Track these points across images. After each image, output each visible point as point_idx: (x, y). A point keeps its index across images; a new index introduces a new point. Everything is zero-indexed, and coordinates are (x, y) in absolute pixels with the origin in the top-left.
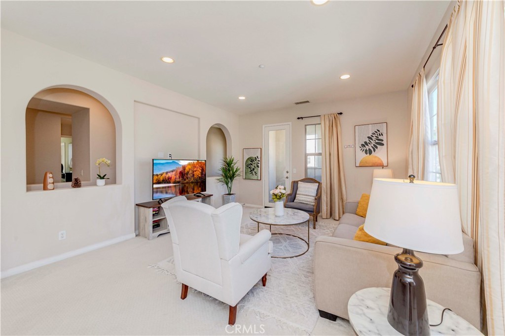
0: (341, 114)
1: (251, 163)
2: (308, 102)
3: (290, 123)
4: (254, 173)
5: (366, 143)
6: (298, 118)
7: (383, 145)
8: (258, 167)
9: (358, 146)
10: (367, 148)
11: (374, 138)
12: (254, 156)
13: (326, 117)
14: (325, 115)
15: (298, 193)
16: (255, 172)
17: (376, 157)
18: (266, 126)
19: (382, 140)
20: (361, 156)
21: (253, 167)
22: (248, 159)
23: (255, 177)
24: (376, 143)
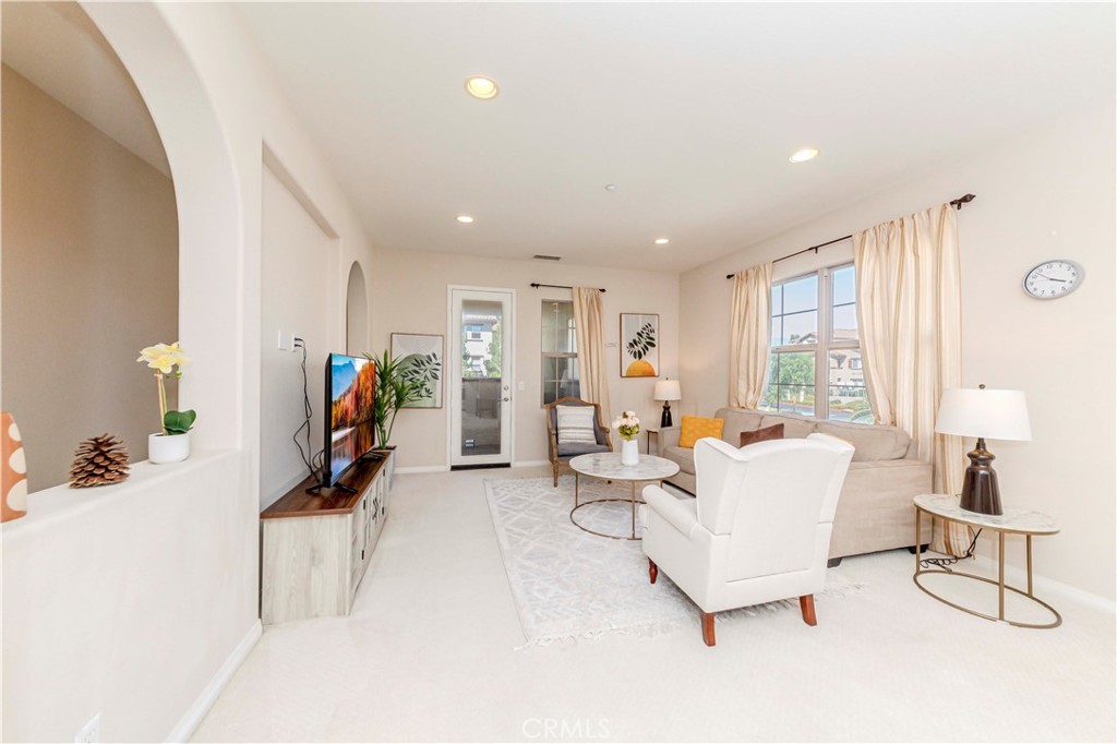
0: (603, 291)
1: (417, 369)
2: (558, 258)
3: (514, 291)
4: (423, 392)
5: (634, 341)
6: (533, 285)
7: (653, 345)
8: (436, 377)
9: (625, 344)
10: (637, 348)
11: (645, 335)
12: (424, 353)
13: (582, 291)
14: (579, 289)
15: (560, 425)
16: (427, 391)
17: (646, 363)
18: (454, 287)
19: (653, 339)
20: (629, 360)
21: (422, 379)
22: (408, 358)
23: (427, 402)
24: (648, 343)
